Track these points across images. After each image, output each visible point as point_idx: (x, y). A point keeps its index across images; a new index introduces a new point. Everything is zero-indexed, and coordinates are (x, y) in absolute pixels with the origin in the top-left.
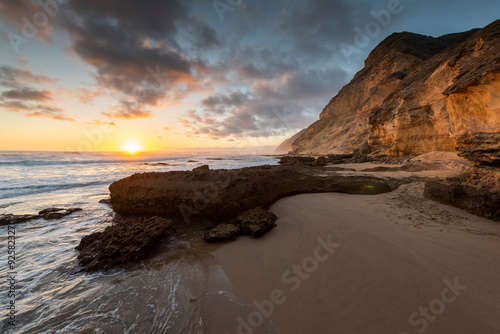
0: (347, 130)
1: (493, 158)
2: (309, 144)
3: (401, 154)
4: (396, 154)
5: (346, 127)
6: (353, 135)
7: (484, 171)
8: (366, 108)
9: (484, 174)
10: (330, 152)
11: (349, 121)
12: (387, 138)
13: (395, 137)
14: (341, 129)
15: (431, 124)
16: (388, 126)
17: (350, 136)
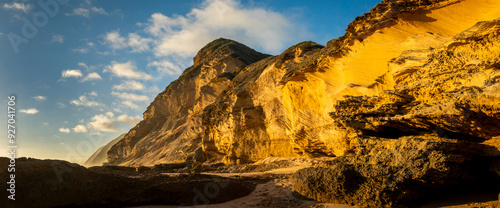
0: (177, 135)
1: (376, 124)
2: (130, 152)
3: (238, 161)
4: (232, 162)
5: (176, 131)
6: (185, 141)
7: (371, 142)
8: (197, 108)
9: (373, 146)
10: (158, 162)
11: (179, 123)
12: (222, 143)
13: (231, 142)
14: (170, 133)
15: (264, 127)
16: (223, 128)
17: (182, 142)
